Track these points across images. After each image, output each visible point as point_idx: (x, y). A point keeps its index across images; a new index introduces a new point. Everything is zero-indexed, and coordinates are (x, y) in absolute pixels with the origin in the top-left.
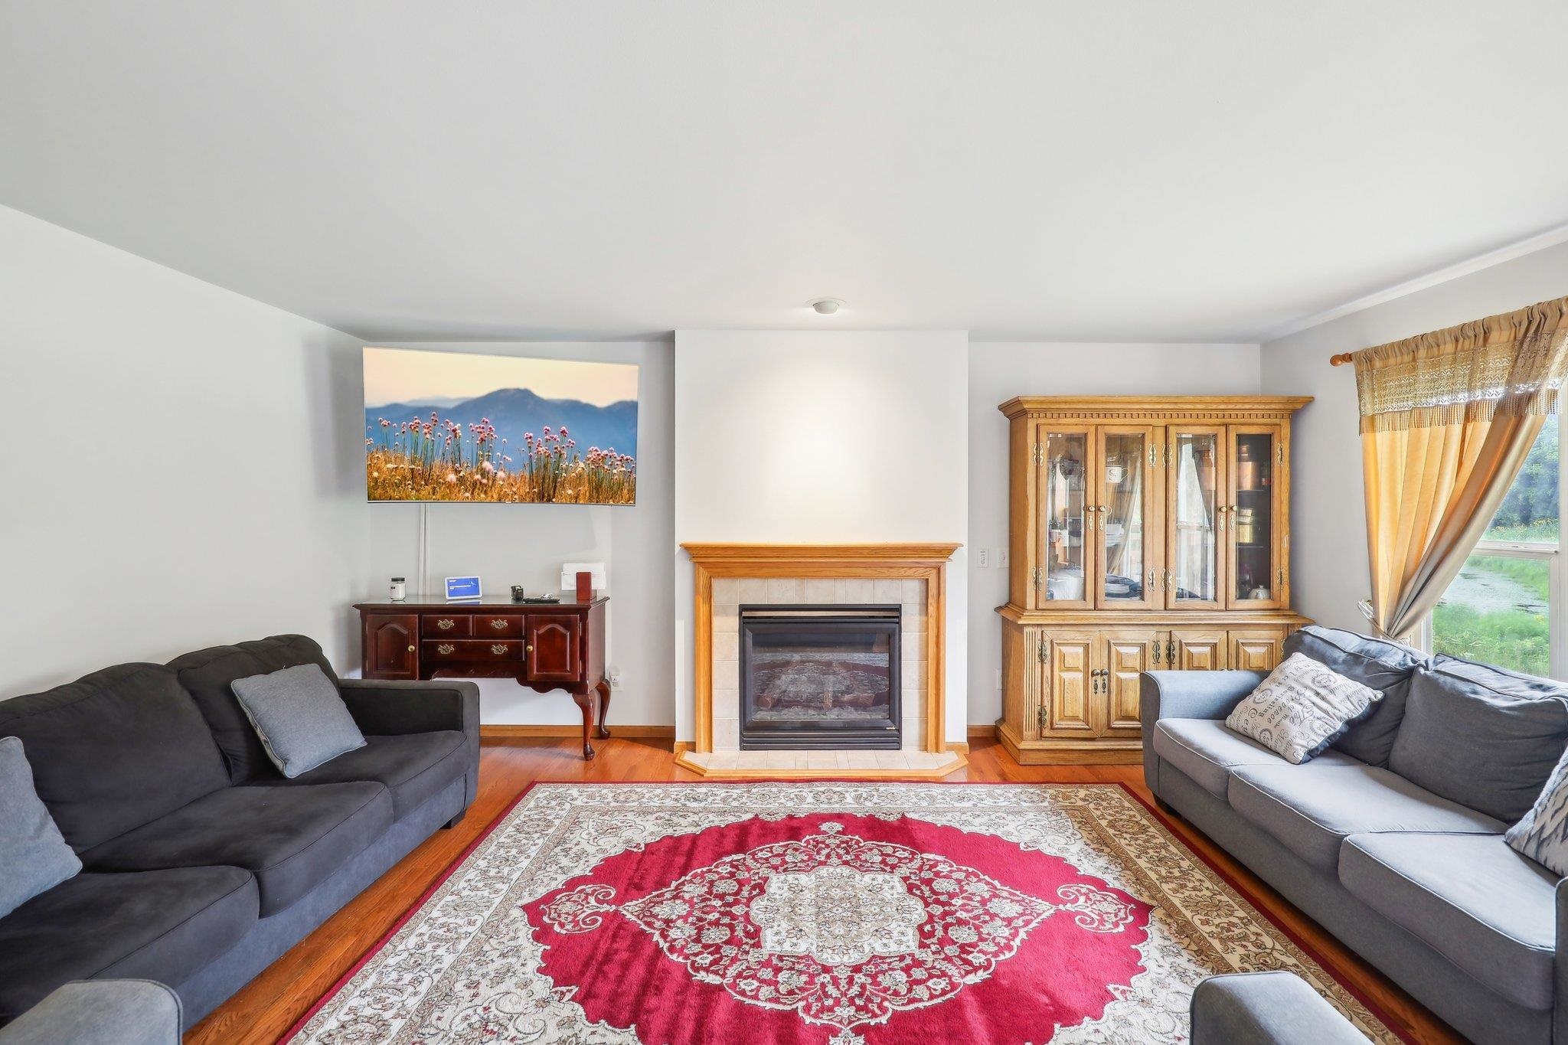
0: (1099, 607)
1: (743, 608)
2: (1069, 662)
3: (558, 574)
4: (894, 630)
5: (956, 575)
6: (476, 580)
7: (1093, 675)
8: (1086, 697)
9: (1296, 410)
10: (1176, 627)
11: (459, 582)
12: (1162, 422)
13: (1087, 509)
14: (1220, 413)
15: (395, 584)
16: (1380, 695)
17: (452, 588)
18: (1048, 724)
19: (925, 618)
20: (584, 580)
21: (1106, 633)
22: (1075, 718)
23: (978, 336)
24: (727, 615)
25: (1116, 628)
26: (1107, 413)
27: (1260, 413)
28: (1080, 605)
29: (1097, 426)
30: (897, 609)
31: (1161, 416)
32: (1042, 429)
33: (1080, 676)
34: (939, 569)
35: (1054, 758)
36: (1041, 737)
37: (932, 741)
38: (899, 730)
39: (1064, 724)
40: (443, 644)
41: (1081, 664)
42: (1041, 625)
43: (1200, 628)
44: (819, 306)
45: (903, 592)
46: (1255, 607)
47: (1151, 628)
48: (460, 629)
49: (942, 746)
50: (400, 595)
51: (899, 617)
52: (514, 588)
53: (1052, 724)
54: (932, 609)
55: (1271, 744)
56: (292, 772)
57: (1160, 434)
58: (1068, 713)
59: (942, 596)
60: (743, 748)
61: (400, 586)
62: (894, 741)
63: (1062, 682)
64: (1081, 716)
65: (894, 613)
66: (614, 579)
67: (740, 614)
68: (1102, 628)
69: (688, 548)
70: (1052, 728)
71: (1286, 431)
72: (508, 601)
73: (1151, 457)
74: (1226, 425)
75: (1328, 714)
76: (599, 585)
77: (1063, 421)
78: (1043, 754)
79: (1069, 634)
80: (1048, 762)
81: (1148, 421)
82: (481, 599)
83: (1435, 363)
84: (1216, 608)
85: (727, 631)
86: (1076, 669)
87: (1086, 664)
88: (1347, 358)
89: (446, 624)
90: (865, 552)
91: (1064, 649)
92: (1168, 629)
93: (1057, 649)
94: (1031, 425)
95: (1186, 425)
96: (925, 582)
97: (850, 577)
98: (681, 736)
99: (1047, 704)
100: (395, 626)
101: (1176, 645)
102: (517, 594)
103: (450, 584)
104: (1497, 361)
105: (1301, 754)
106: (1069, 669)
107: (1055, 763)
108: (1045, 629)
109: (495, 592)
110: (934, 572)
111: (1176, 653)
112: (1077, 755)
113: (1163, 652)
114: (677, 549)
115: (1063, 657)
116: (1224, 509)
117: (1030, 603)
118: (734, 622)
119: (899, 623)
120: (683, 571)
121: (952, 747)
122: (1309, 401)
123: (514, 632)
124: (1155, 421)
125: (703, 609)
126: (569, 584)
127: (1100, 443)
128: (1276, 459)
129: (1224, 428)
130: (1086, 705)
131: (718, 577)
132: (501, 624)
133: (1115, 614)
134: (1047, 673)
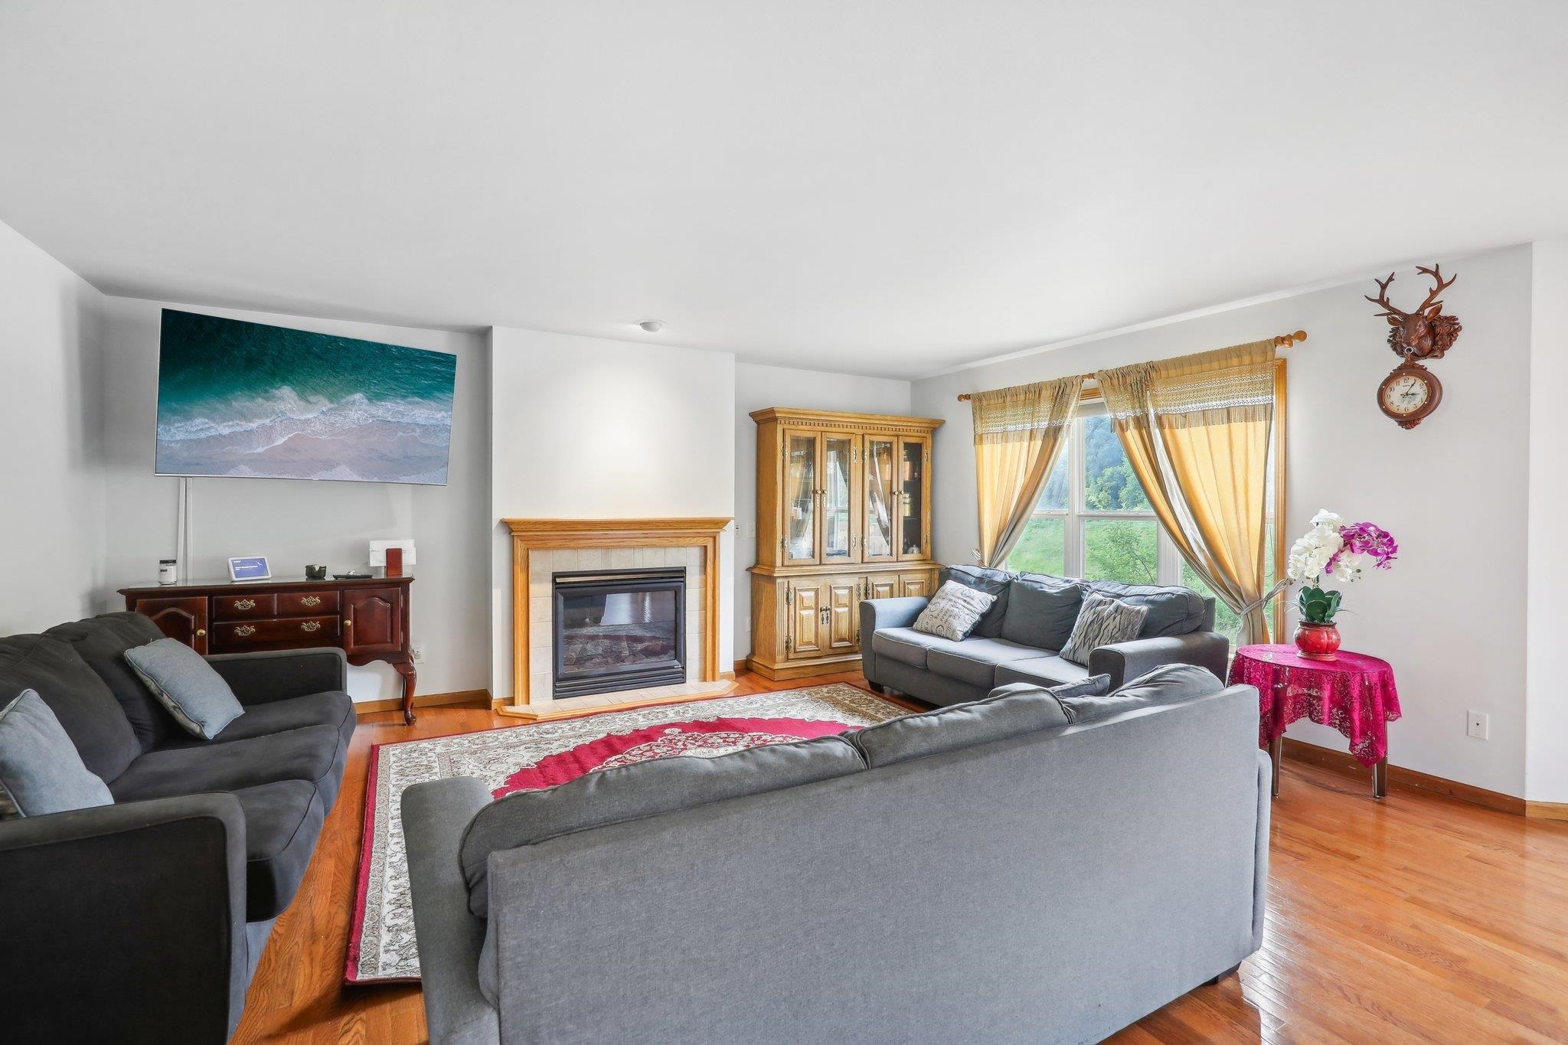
0: (823, 562)
1: (555, 576)
2: (806, 603)
3: (364, 552)
4: (680, 587)
5: (727, 541)
6: (262, 561)
7: (821, 610)
8: (817, 627)
9: (935, 427)
10: (871, 574)
11: (244, 562)
12: (860, 432)
13: (815, 492)
14: (895, 427)
15: (164, 567)
16: (995, 597)
17: (238, 569)
18: (792, 649)
19: (704, 577)
20: (394, 557)
21: (828, 580)
22: (811, 643)
23: (741, 358)
24: (541, 583)
25: (835, 577)
26: (829, 423)
27: (916, 428)
28: (811, 561)
29: (822, 432)
30: (683, 570)
31: (859, 427)
32: (787, 431)
33: (812, 612)
34: (715, 538)
35: (797, 673)
36: (788, 659)
37: (709, 673)
38: (684, 668)
39: (802, 648)
40: (241, 626)
41: (813, 604)
42: (787, 577)
43: (884, 574)
44: (646, 326)
45: (686, 557)
46: (913, 559)
47: (856, 575)
48: (264, 609)
49: (717, 678)
50: (173, 578)
51: (684, 577)
52: (308, 568)
53: (795, 649)
54: (709, 570)
55: (943, 633)
56: (210, 733)
57: (859, 439)
58: (805, 640)
59: (717, 559)
60: (555, 698)
61: (172, 569)
62: (680, 677)
63: (802, 618)
64: (813, 642)
65: (680, 573)
67: (554, 580)
68: (826, 577)
69: (508, 526)
70: (795, 652)
71: (929, 441)
72: (302, 578)
73: (854, 455)
74: (898, 436)
75: (971, 611)
76: (409, 560)
77: (801, 427)
78: (790, 672)
79: (806, 583)
80: (794, 677)
81: (851, 430)
83: (1015, 405)
84: (892, 560)
85: (542, 596)
86: (811, 608)
87: (817, 603)
88: (967, 397)
89: (242, 604)
91: (802, 593)
92: (864, 576)
93: (797, 593)
94: (779, 429)
95: (874, 433)
96: (703, 548)
97: (647, 546)
98: (498, 692)
99: (792, 635)
100: (176, 610)
101: (870, 586)
102: (315, 572)
103: (235, 565)
104: (1045, 407)
105: (960, 636)
106: (806, 608)
107: (797, 676)
108: (790, 580)
110: (711, 539)
111: (870, 591)
112: (811, 669)
113: (862, 592)
114: (495, 523)
115: (802, 599)
116: (896, 493)
117: (779, 562)
118: (548, 588)
119: (684, 582)
120: (500, 546)
121: (725, 676)
122: (942, 422)
123: (323, 609)
124: (856, 431)
125: (519, 575)
126: (378, 560)
127: (823, 444)
128: (924, 459)
129: (897, 438)
130: (817, 633)
131: (535, 549)
132: (312, 601)
133: (833, 567)
134: (792, 612)
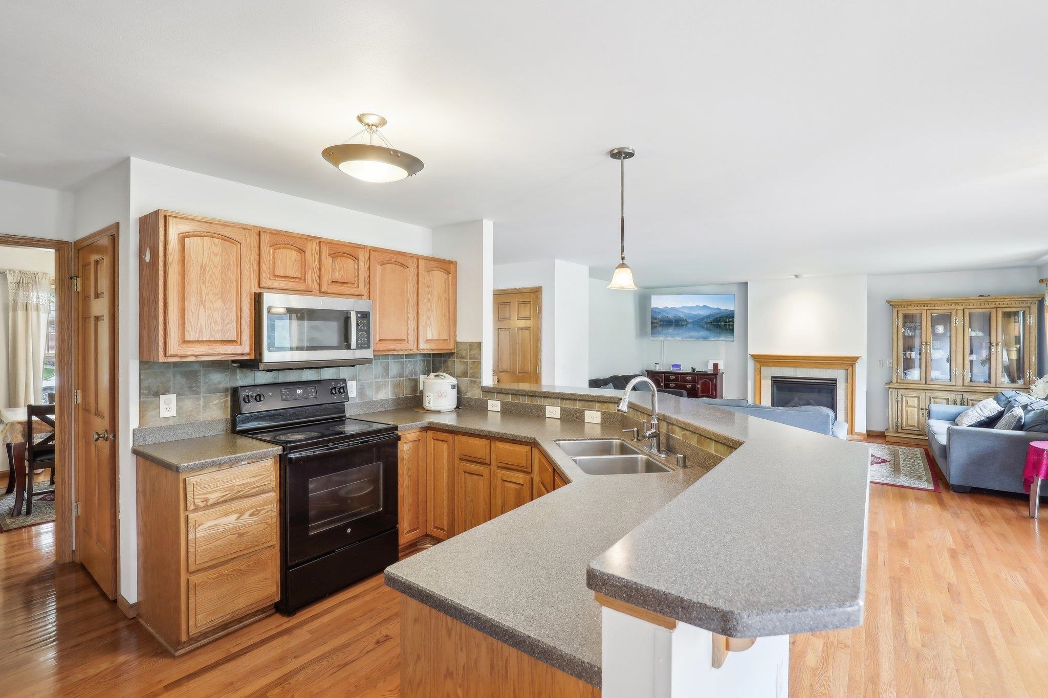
0: (927, 383)
1: (773, 377)
2: (910, 403)
3: (707, 364)
4: (834, 388)
5: (861, 368)
6: (680, 365)
7: (921, 409)
8: (918, 418)
9: (1038, 300)
10: (965, 393)
11: (675, 365)
12: (961, 308)
13: (921, 344)
14: (994, 303)
16: (1002, 409)
17: (673, 367)
18: (900, 427)
19: (846, 384)
20: (716, 366)
21: (929, 394)
22: (914, 426)
24: (767, 379)
25: (934, 391)
26: (932, 305)
28: (918, 382)
29: (926, 310)
30: (836, 380)
31: (960, 305)
32: (900, 313)
33: (916, 410)
34: (853, 366)
35: (902, 440)
36: (897, 432)
37: (849, 431)
39: (907, 428)
40: (671, 383)
41: (916, 406)
42: (897, 388)
43: (978, 394)
45: (839, 374)
47: (952, 392)
48: (676, 380)
49: (855, 433)
50: (658, 368)
51: (836, 383)
52: (692, 368)
53: (902, 427)
54: (850, 381)
57: (960, 313)
58: (910, 424)
59: (854, 376)
61: (657, 365)
63: (907, 411)
64: (916, 425)
65: (833, 382)
66: (726, 366)
67: (772, 379)
68: (927, 391)
69: (752, 356)
70: (901, 429)
72: (690, 371)
73: (955, 322)
74: (996, 308)
75: (980, 415)
76: (721, 367)
77: (910, 308)
78: (897, 438)
79: (910, 393)
80: (899, 442)
81: (954, 307)
82: (682, 370)
84: (990, 386)
85: (767, 384)
86: (914, 407)
87: (919, 405)
88: (1042, 281)
89: (672, 377)
90: (820, 359)
91: (908, 398)
92: (962, 393)
93: (904, 399)
94: (895, 311)
95: (974, 308)
96: (847, 370)
97: (815, 368)
99: (900, 421)
100: (657, 377)
101: (966, 400)
102: (694, 370)
106: (910, 406)
107: (902, 442)
108: (899, 390)
109: (686, 368)
110: (851, 366)
112: (913, 440)
113: (959, 402)
114: (749, 356)
115: (907, 402)
116: (994, 344)
117: (894, 381)
118: (770, 382)
119: (836, 386)
120: (751, 364)
121: (859, 434)
122: (1043, 296)
123: (693, 381)
124: (957, 307)
125: (758, 377)
126: (711, 367)
127: (928, 317)
128: (1027, 322)
129: (995, 310)
130: (918, 421)
131: (763, 366)
132: (689, 378)
133: (934, 386)
134: (900, 407)
